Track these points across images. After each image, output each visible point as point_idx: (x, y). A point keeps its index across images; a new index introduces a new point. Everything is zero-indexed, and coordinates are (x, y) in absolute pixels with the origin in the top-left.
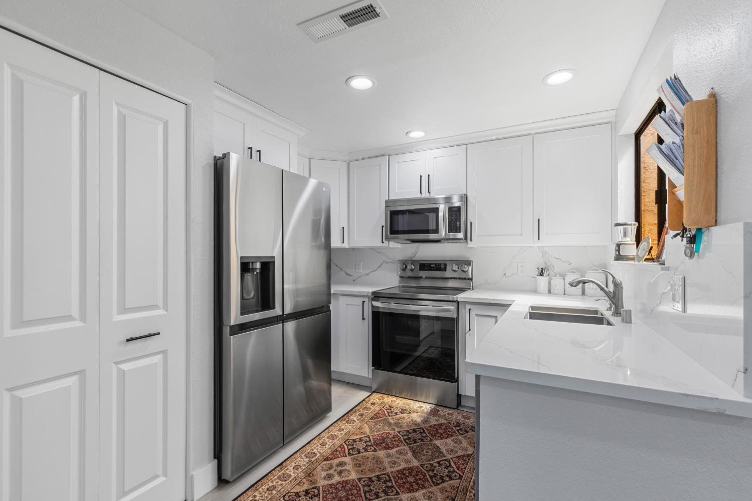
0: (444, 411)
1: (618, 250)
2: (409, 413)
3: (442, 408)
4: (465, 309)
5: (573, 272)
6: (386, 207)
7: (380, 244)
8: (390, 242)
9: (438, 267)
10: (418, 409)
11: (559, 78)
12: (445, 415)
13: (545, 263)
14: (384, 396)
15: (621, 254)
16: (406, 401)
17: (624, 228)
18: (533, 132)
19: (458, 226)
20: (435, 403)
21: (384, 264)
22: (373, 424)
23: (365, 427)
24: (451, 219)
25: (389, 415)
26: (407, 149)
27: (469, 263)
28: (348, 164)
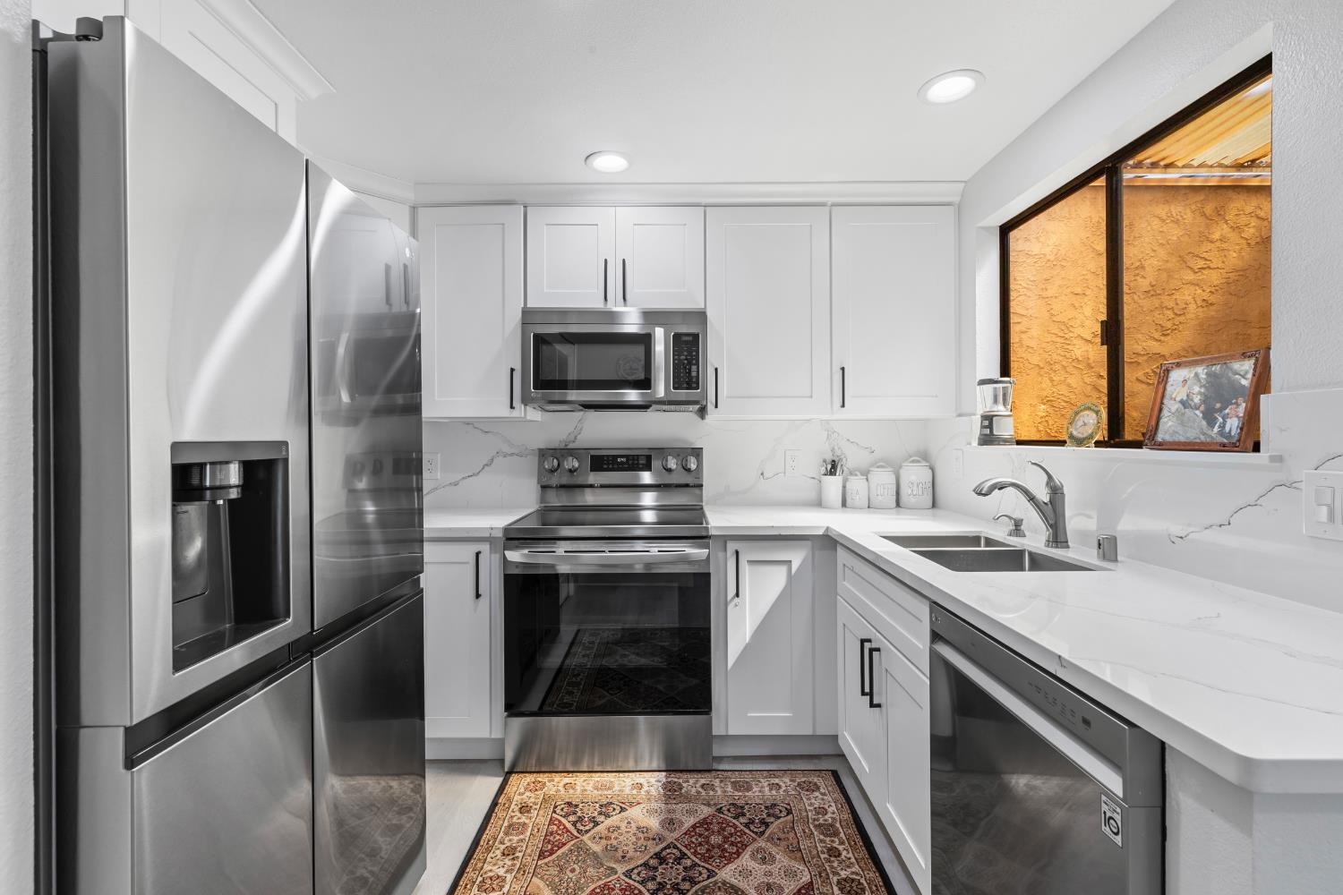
0: (691, 781)
1: (990, 427)
2: (623, 810)
3: (685, 776)
4: (726, 550)
5: (882, 467)
6: (524, 323)
7: (504, 411)
8: (528, 408)
9: (633, 464)
10: (635, 792)
11: (950, 88)
12: (698, 792)
13: (833, 450)
14: (541, 778)
15: (995, 433)
16: (596, 777)
17: (995, 389)
18: (830, 200)
19: (694, 374)
20: (664, 768)
21: (501, 458)
22: (554, 871)
23: (538, 887)
24: (679, 360)
25: (579, 831)
26: (563, 196)
27: (697, 453)
28: (414, 209)
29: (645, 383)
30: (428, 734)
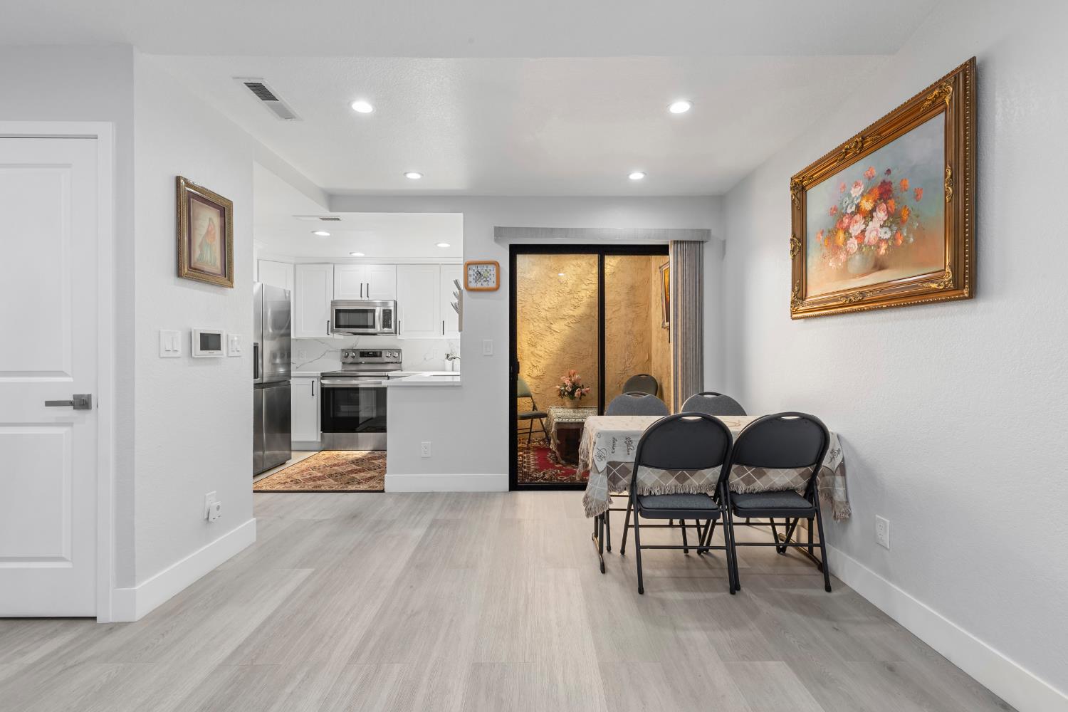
6: (332, 306)
7: (326, 336)
8: (334, 335)
9: (375, 355)
19: (390, 323)
21: (328, 353)
24: (385, 318)
26: (349, 261)
27: (399, 351)
28: (295, 265)
29: (373, 326)
30: (292, 440)
